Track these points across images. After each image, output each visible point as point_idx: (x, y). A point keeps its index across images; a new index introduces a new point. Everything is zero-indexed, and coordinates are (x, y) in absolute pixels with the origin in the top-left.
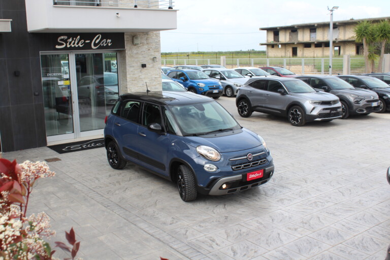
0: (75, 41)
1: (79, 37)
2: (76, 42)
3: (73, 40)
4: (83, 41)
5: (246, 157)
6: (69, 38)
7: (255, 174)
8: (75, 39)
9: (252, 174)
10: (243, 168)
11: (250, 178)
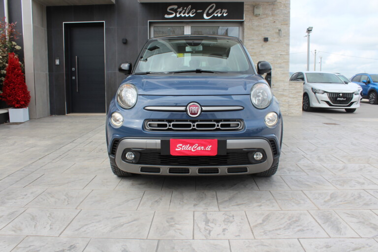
0: (186, 10)
1: (190, 6)
2: (187, 12)
3: (183, 9)
4: (194, 10)
5: (183, 108)
6: (179, 7)
7: (192, 145)
8: (185, 8)
9: (185, 143)
10: (171, 128)
11: (177, 149)
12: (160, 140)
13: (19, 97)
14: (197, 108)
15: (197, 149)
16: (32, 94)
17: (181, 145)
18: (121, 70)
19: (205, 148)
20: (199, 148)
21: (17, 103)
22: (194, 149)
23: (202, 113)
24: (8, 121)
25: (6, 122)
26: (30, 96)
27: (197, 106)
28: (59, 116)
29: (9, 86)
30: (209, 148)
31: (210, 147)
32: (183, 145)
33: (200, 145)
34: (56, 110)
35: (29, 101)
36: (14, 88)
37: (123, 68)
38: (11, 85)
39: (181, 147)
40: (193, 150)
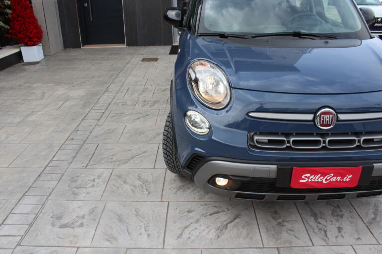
5: (310, 117)
7: (324, 175)
9: (315, 173)
10: (290, 147)
11: (301, 181)
12: (275, 166)
13: (31, 34)
14: (331, 116)
15: (331, 180)
16: (43, 28)
17: (309, 175)
18: (166, 18)
19: (342, 178)
20: (334, 179)
21: (30, 41)
22: (326, 180)
23: (338, 123)
24: (21, 61)
25: (20, 62)
26: (42, 31)
27: (332, 114)
28: (75, 49)
29: (17, 21)
30: (347, 178)
31: (351, 176)
32: (311, 175)
33: (336, 175)
34: (70, 43)
35: (42, 36)
36: (24, 23)
37: (170, 16)
38: (20, 19)
39: (309, 178)
40: (324, 182)
